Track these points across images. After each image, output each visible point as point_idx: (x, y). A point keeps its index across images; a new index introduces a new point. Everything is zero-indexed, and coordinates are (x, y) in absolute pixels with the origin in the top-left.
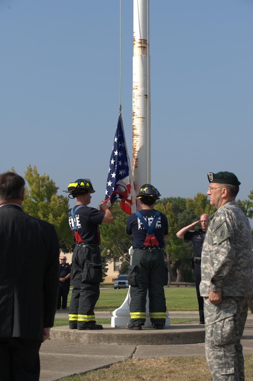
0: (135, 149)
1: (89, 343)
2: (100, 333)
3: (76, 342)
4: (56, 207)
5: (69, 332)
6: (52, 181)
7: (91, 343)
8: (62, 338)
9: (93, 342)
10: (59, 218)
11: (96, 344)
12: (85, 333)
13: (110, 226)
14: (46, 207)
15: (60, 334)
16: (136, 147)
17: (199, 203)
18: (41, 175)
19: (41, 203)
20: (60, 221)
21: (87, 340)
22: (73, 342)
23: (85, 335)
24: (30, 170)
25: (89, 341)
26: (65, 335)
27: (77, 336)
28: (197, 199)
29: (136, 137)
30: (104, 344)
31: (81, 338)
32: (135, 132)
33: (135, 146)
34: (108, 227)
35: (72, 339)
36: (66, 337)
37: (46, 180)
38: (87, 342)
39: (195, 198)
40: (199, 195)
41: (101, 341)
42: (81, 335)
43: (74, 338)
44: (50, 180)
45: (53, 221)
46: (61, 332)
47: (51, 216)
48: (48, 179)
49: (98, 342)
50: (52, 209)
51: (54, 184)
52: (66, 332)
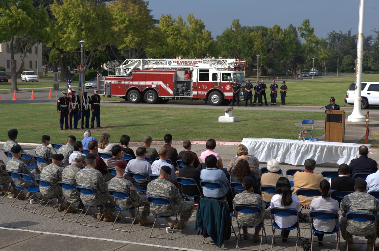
4: (206, 37)
6: (202, 22)
10: (207, 43)
13: (229, 45)
14: (199, 37)
17: (276, 31)
18: (196, 19)
19: (197, 35)
20: (208, 45)
24: (190, 16)
28: (274, 28)
34: (227, 46)
37: (199, 21)
39: (273, 28)
40: (275, 26)
44: (201, 21)
45: (205, 45)
47: (203, 42)
48: (200, 21)
50: (203, 39)
51: (203, 24)
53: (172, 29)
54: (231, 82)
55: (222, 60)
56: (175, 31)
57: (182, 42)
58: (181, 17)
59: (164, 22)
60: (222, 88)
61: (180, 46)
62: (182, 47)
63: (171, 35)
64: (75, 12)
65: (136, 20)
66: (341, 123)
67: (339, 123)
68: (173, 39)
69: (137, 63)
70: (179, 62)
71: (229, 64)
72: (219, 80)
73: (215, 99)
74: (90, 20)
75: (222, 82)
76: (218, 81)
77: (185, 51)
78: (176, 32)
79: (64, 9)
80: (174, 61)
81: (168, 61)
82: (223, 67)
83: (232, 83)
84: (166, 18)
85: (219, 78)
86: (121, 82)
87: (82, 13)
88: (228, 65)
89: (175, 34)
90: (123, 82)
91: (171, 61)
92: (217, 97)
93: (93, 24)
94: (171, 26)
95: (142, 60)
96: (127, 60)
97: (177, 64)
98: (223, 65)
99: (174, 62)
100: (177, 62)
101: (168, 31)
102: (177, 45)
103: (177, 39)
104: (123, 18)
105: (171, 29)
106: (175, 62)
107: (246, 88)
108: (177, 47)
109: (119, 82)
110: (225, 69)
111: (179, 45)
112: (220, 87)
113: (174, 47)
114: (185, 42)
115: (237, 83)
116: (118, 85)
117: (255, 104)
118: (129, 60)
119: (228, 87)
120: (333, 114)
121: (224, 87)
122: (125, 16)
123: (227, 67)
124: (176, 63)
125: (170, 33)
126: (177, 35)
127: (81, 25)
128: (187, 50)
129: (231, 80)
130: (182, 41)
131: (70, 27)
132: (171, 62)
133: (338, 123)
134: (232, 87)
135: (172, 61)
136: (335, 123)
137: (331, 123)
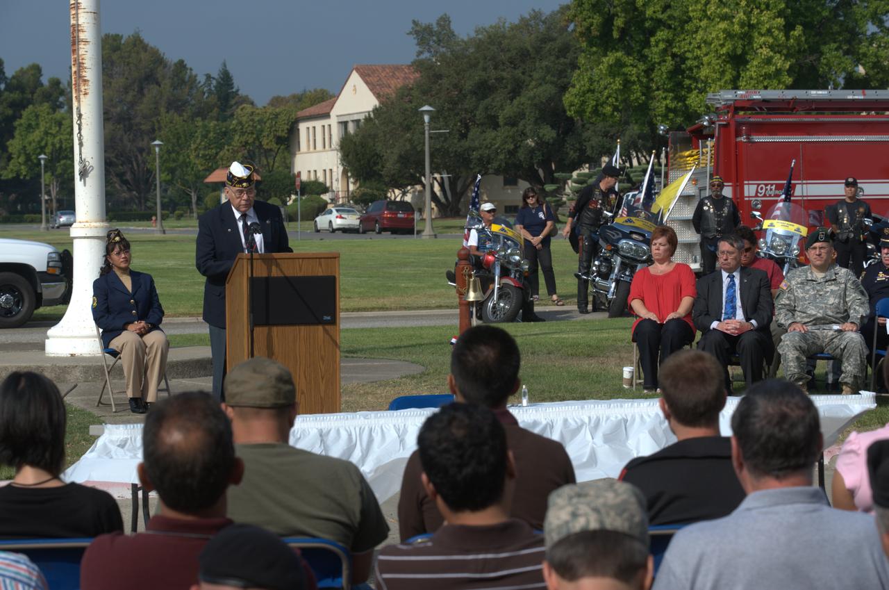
0: (83, 64)
16: (84, 61)
29: (85, 45)
32: (82, 36)
33: (83, 59)
66: (327, 327)
67: (320, 328)
120: (286, 278)
133: (312, 328)
136: (297, 327)
137: (275, 329)
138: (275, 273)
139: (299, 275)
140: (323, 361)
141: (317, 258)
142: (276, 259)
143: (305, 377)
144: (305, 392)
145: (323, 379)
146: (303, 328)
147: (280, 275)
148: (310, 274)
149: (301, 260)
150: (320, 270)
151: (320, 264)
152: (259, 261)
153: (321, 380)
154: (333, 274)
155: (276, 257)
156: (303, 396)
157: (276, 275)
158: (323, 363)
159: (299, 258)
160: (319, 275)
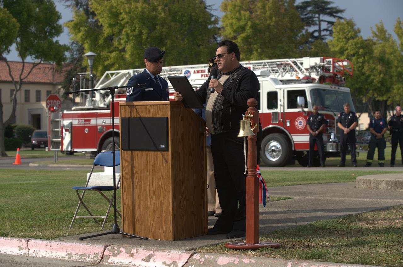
1: (387, 190)
2: (397, 180)
3: (376, 190)
5: (370, 180)
7: (389, 190)
8: (365, 186)
9: (390, 188)
11: (393, 190)
12: (383, 180)
15: (363, 182)
21: (386, 187)
22: (373, 189)
23: (384, 183)
24: (399, 23)
25: (388, 188)
26: (367, 183)
27: (377, 184)
30: (401, 190)
31: (380, 185)
35: (372, 186)
36: (368, 184)
38: (385, 189)
41: (397, 188)
42: (380, 183)
43: (374, 186)
46: (363, 180)
49: (395, 189)
52: (368, 180)
53: (355, 45)
54: (306, 110)
55: (294, 62)
56: (359, 48)
57: (374, 68)
58: (382, 26)
59: (340, 34)
60: (288, 125)
61: (370, 76)
62: (372, 77)
63: (353, 55)
64: (127, 10)
65: (269, 25)
66: (164, 153)
68: (358, 63)
69: (125, 78)
70: (204, 71)
71: (307, 70)
72: (282, 106)
73: (273, 151)
74: (157, 25)
75: (287, 110)
76: (279, 110)
77: (379, 85)
78: (361, 50)
79: (112, 7)
80: (196, 70)
81: (184, 71)
82: (294, 78)
83: (309, 113)
84: (344, 25)
85: (282, 103)
86: (89, 120)
87: (143, 12)
88: (305, 71)
89: (360, 53)
90: (93, 122)
91: (190, 70)
92: (279, 146)
93: (162, 32)
94: (353, 39)
95: (134, 72)
96: (108, 74)
97: (202, 75)
98: (294, 73)
99: (195, 72)
100: (202, 71)
101: (347, 49)
102: (363, 74)
103: (363, 63)
104: (242, 23)
105: (352, 44)
106: (198, 72)
107: (341, 123)
108: (363, 78)
109: (86, 121)
110: (298, 81)
111: (368, 73)
112: (284, 124)
113: (358, 77)
114: (379, 67)
115: (319, 112)
116: (85, 127)
117: (370, 161)
118: (112, 74)
119: (300, 123)
120: (140, 118)
121: (292, 123)
122: (245, 19)
123: (301, 76)
124: (200, 74)
125: (352, 53)
126: (364, 55)
127: (141, 33)
128: (382, 82)
129: (306, 106)
130: (374, 66)
131: (123, 39)
132: (189, 72)
133: (156, 153)
134: (308, 122)
135: (192, 71)
136: (148, 152)
137: (136, 153)
138: (135, 115)
139: (148, 117)
140: (162, 177)
141: (158, 105)
142: (136, 105)
143: (153, 187)
144: (153, 197)
145: (162, 189)
146: (151, 152)
147: (138, 116)
148: (154, 116)
149: (149, 106)
150: (160, 113)
151: (160, 109)
152: (127, 106)
153: (161, 189)
154: (167, 117)
155: (135, 104)
156: (152, 200)
157: (136, 117)
158: (162, 178)
159: (148, 105)
160: (159, 117)
